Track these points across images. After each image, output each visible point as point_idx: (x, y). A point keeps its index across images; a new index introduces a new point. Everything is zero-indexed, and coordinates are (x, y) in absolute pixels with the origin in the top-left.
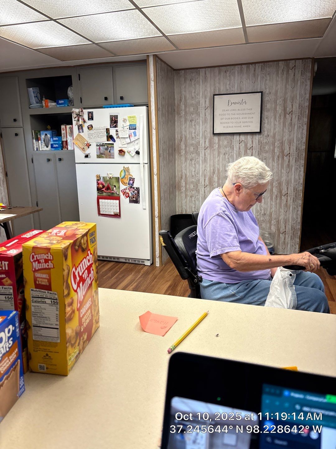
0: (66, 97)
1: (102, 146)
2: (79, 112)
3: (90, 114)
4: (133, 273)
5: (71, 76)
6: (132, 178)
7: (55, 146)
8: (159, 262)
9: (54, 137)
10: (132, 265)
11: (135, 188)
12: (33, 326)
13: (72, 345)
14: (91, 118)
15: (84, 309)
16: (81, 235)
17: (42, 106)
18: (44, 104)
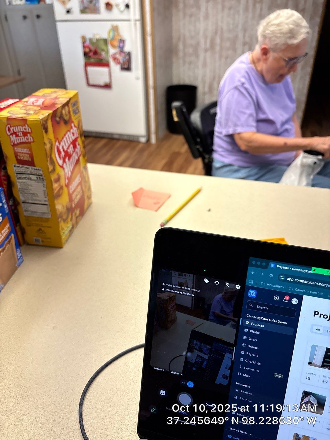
4: (128, 150)
6: (122, 40)
8: (155, 139)
10: (127, 142)
11: (126, 53)
12: (22, 202)
13: (65, 221)
15: (74, 185)
16: (61, 105)
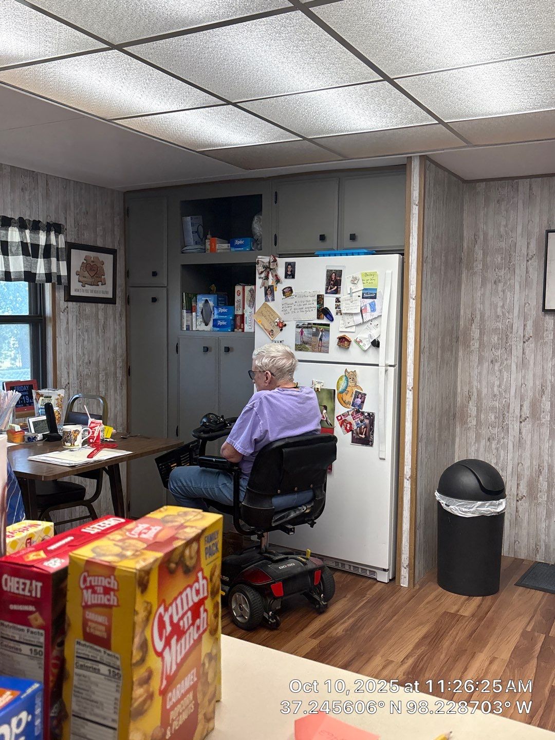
0: (248, 233)
1: (307, 328)
2: (269, 262)
3: (289, 267)
4: (349, 596)
5: (261, 195)
6: (360, 393)
7: (220, 323)
8: (407, 578)
9: (221, 307)
10: (350, 577)
11: (366, 414)
12: (74, 715)
14: (290, 275)
15: (178, 692)
16: (183, 542)
17: (205, 249)
18: (208, 247)
